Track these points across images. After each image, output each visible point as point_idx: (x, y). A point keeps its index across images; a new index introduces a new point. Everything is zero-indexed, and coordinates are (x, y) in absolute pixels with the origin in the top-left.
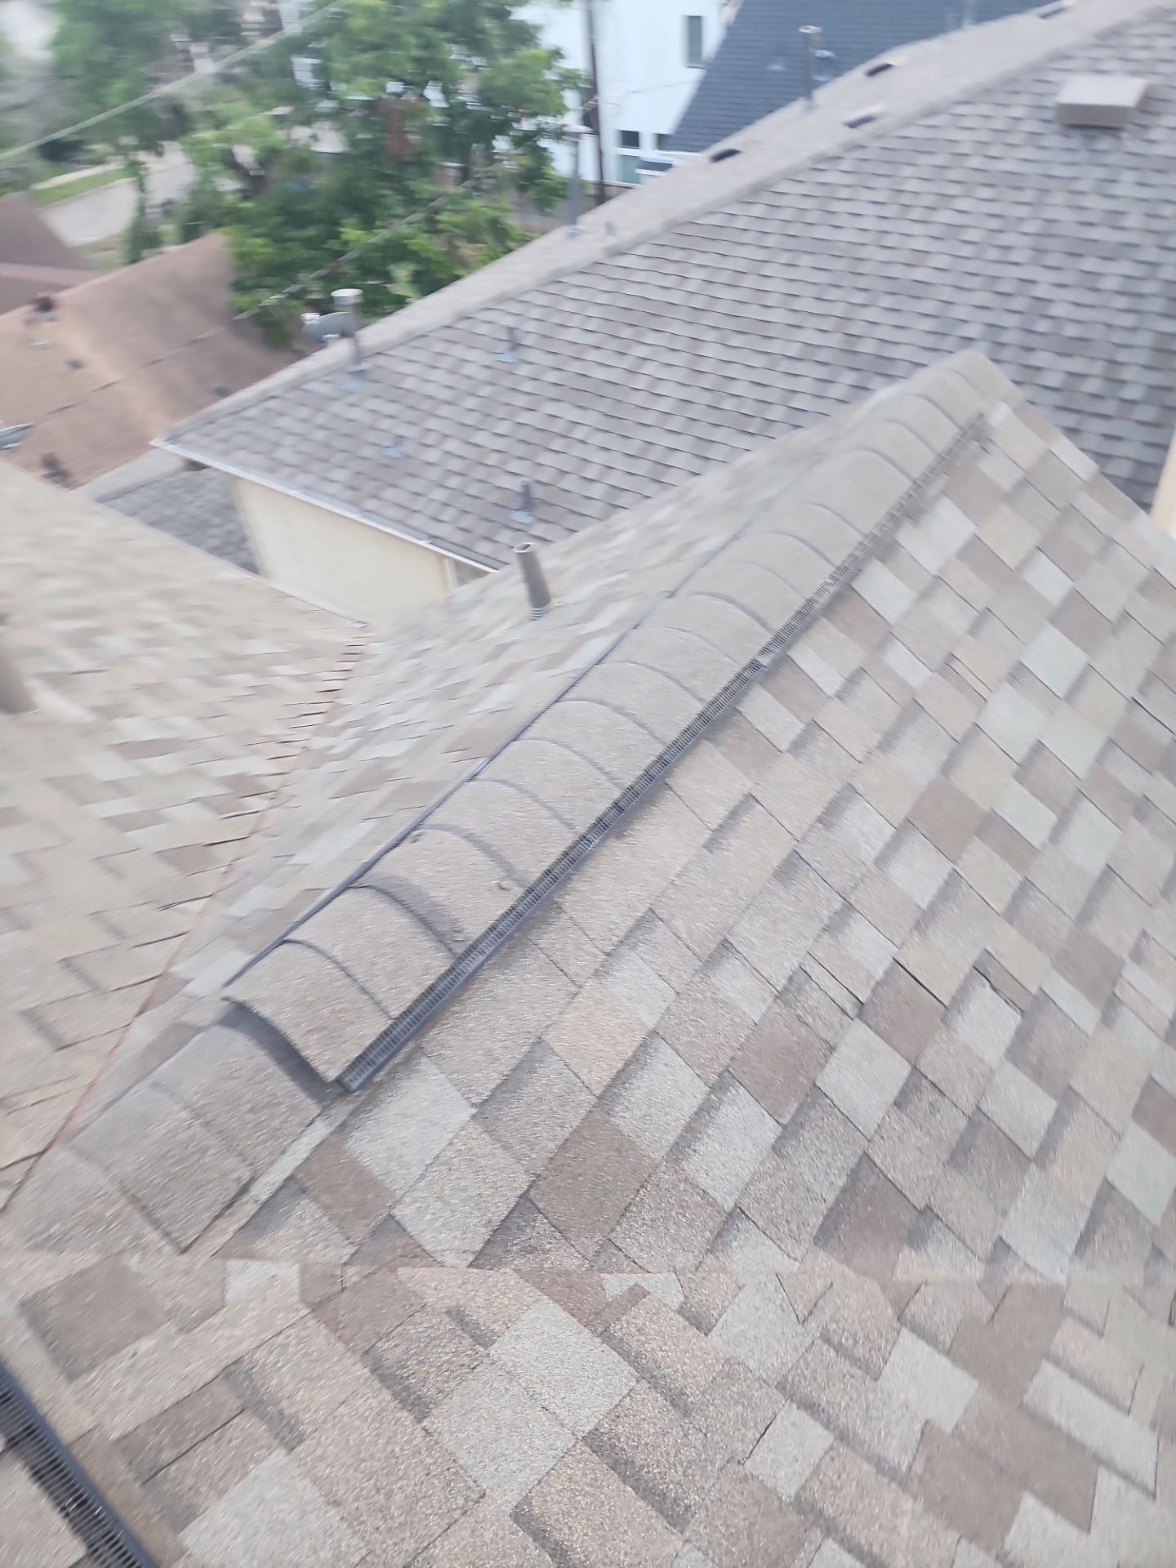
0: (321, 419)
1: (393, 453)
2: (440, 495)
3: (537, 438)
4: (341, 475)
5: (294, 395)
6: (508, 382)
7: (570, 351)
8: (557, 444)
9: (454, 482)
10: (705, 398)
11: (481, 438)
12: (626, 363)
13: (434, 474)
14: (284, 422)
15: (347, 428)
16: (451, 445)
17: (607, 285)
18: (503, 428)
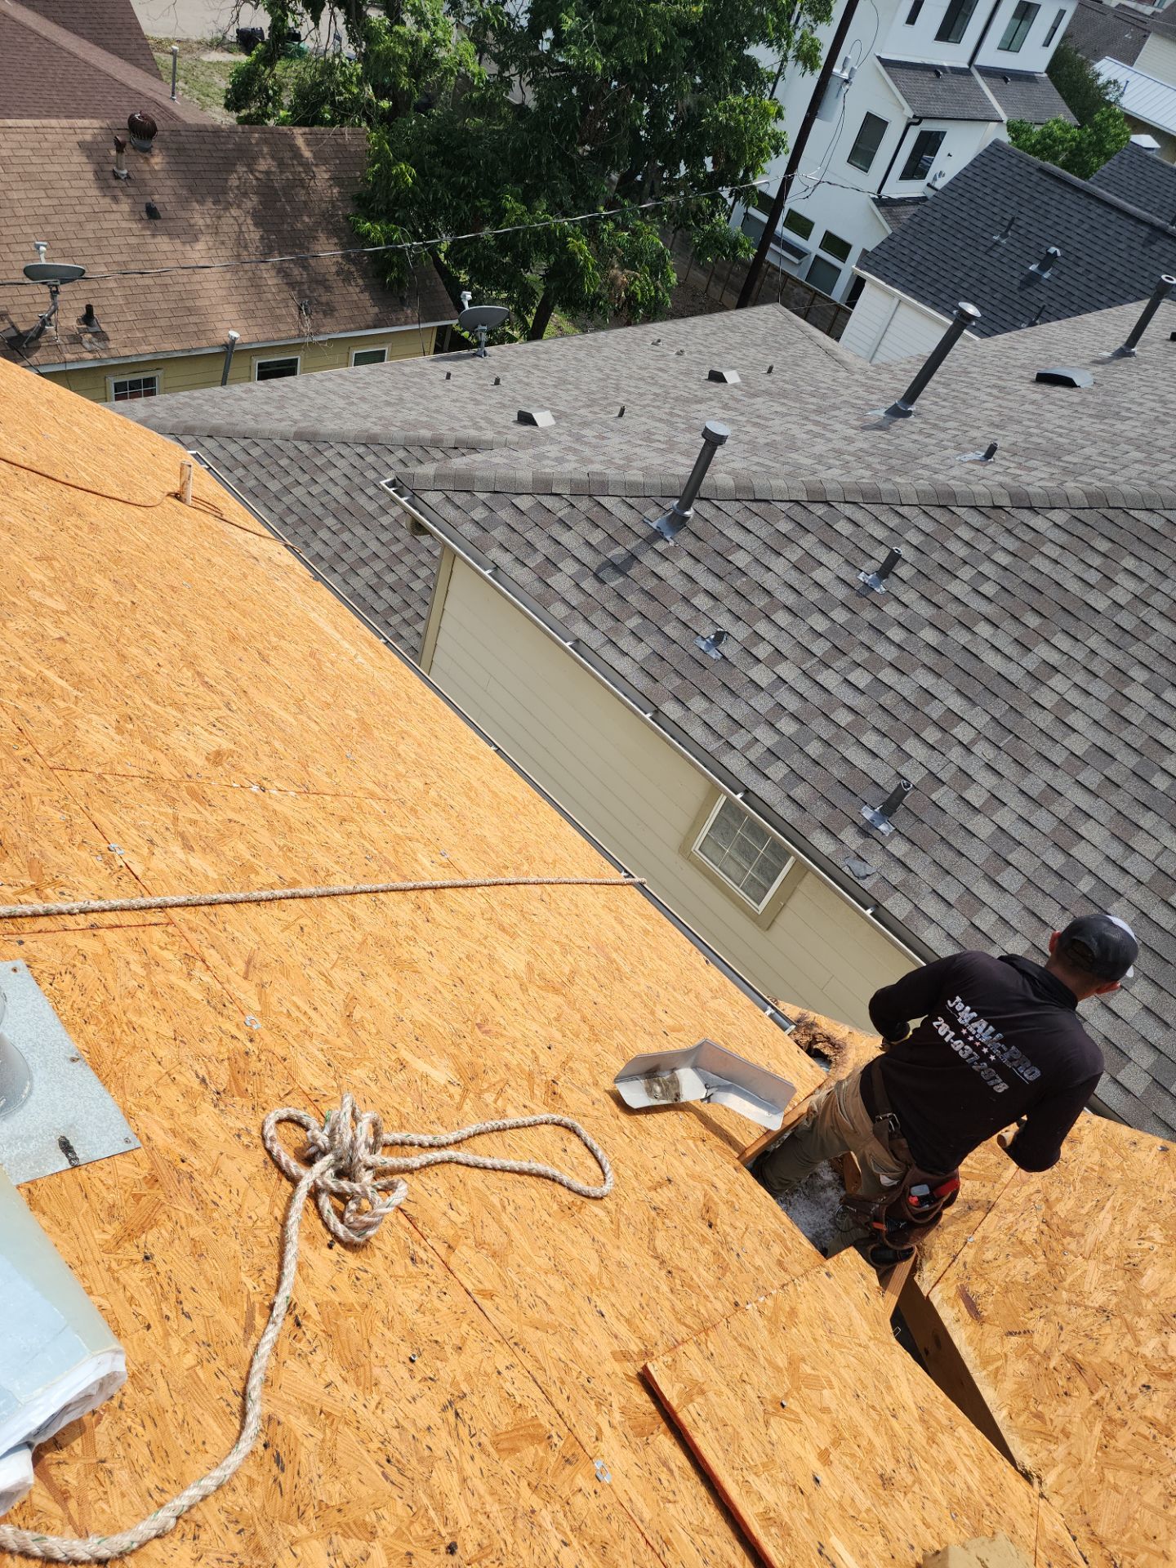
1: (709, 647)
2: (767, 737)
3: (906, 715)
6: (868, 614)
7: (954, 609)
8: (932, 735)
9: (788, 727)
10: (1131, 760)
11: (828, 679)
12: (1030, 662)
13: (762, 704)
17: (1011, 544)
18: (861, 678)
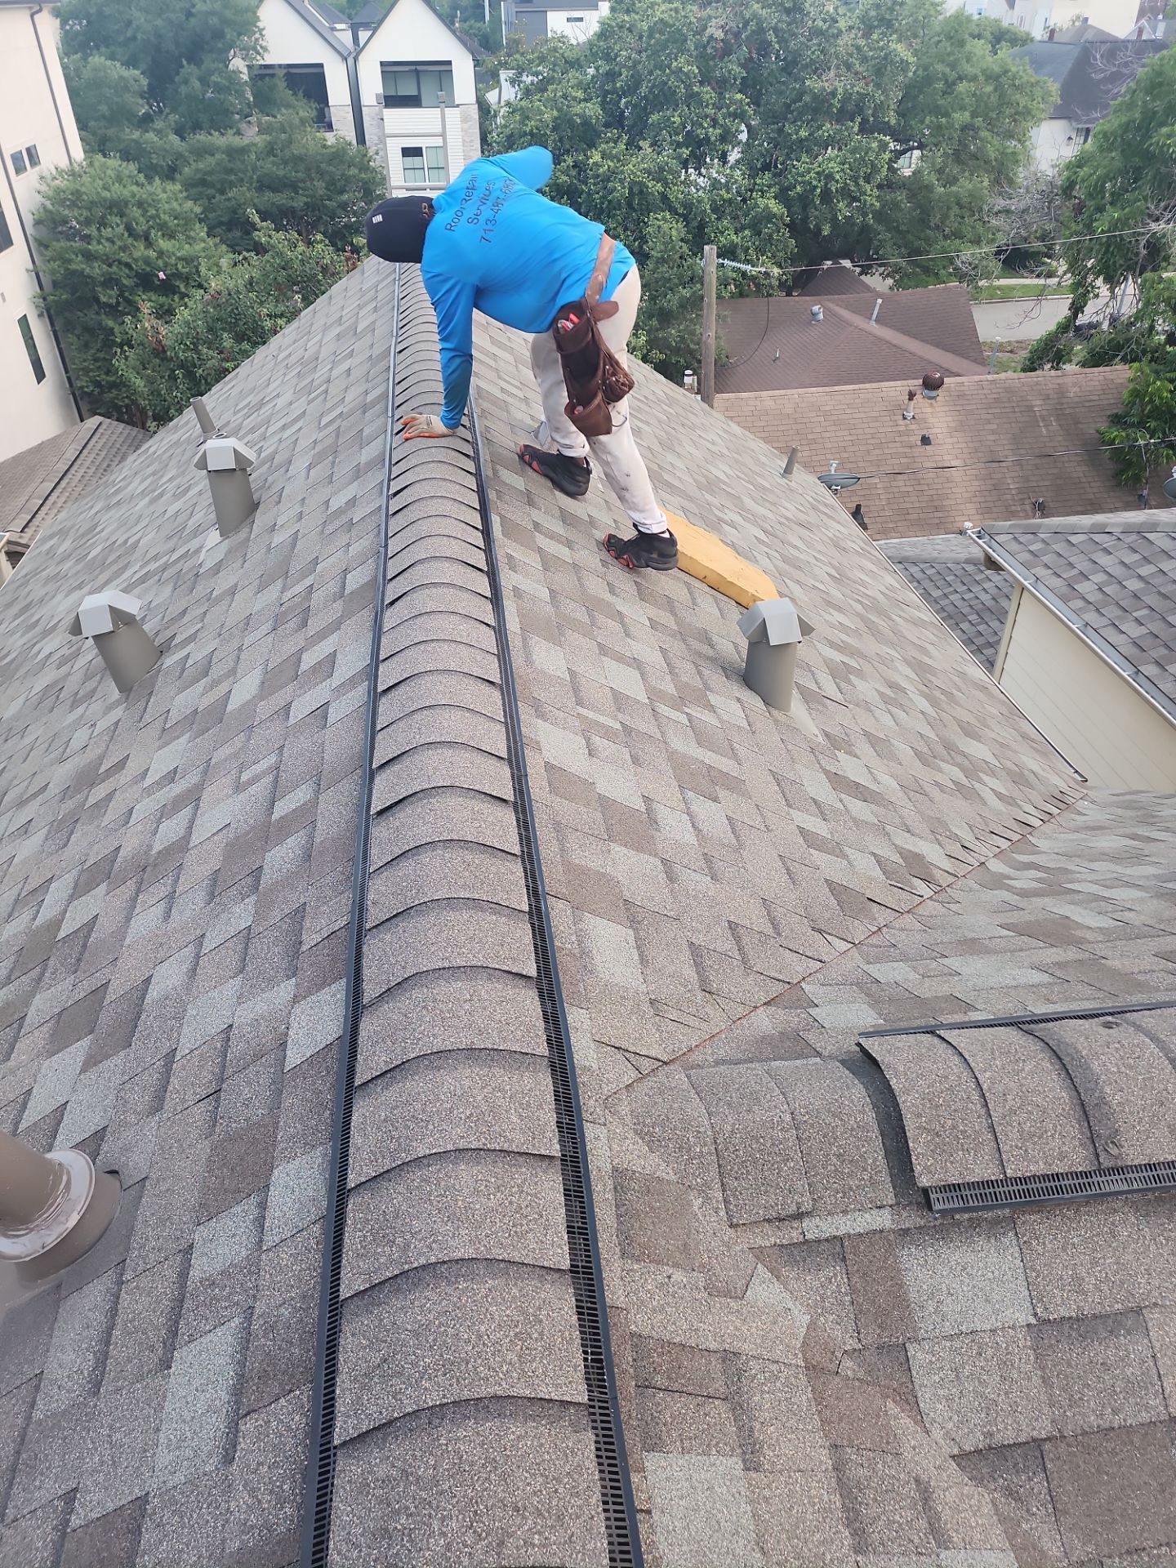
4: (1135, 631)
5: (1130, 538)
14: (1103, 560)
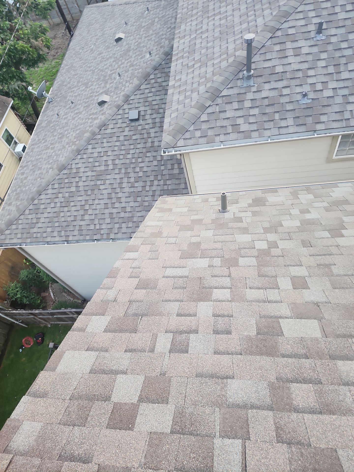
0: (248, 104)
1: (305, 101)
5: (219, 101)
7: (349, 23)
11: (345, 75)
14: (229, 115)
15: (266, 102)
16: (332, 85)
